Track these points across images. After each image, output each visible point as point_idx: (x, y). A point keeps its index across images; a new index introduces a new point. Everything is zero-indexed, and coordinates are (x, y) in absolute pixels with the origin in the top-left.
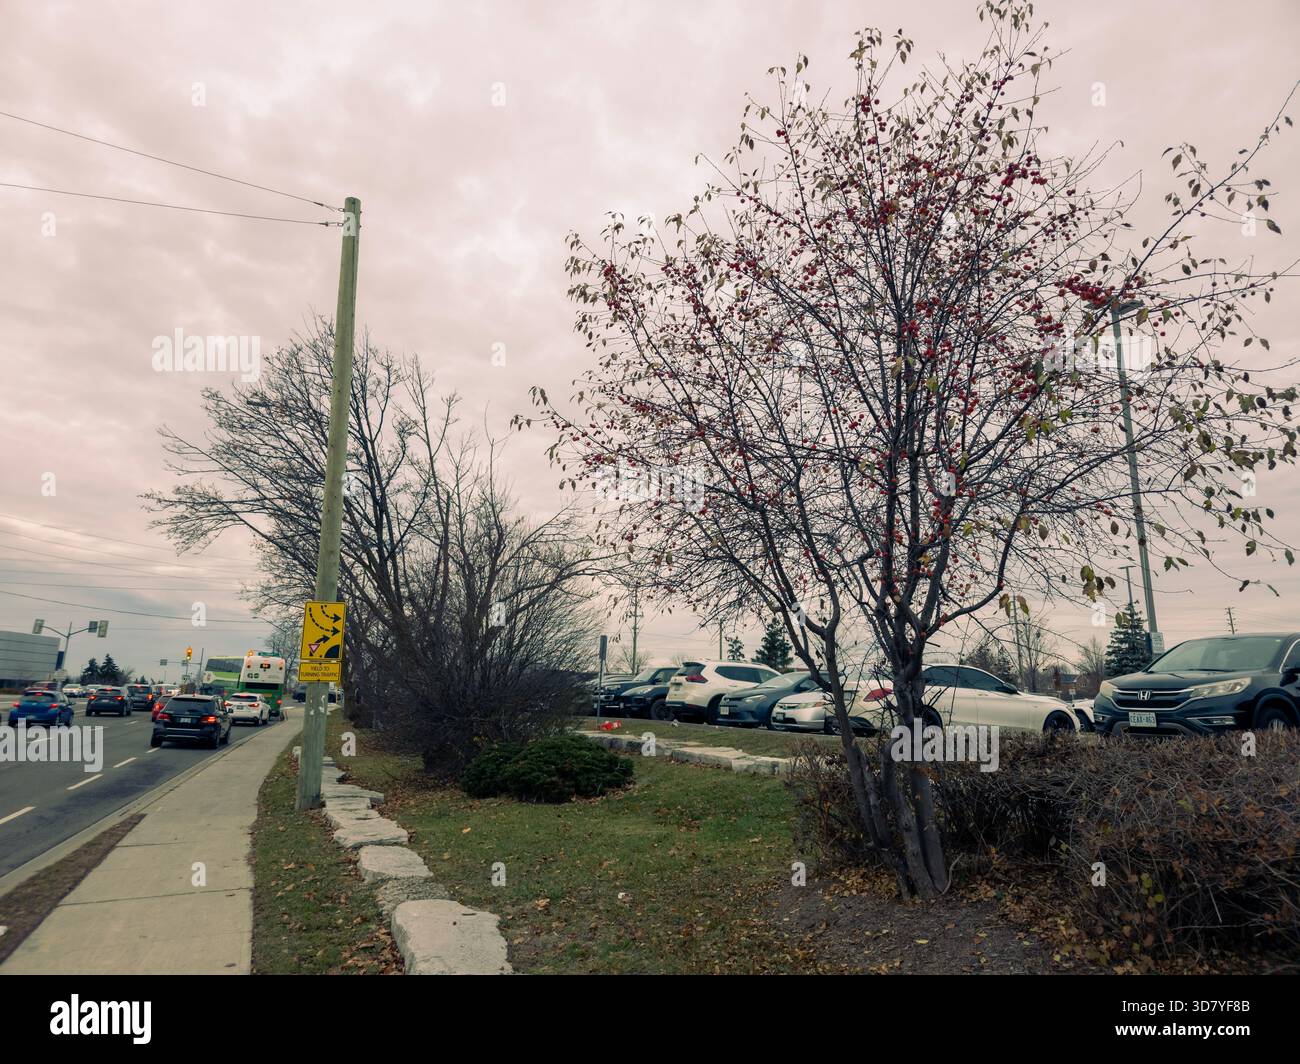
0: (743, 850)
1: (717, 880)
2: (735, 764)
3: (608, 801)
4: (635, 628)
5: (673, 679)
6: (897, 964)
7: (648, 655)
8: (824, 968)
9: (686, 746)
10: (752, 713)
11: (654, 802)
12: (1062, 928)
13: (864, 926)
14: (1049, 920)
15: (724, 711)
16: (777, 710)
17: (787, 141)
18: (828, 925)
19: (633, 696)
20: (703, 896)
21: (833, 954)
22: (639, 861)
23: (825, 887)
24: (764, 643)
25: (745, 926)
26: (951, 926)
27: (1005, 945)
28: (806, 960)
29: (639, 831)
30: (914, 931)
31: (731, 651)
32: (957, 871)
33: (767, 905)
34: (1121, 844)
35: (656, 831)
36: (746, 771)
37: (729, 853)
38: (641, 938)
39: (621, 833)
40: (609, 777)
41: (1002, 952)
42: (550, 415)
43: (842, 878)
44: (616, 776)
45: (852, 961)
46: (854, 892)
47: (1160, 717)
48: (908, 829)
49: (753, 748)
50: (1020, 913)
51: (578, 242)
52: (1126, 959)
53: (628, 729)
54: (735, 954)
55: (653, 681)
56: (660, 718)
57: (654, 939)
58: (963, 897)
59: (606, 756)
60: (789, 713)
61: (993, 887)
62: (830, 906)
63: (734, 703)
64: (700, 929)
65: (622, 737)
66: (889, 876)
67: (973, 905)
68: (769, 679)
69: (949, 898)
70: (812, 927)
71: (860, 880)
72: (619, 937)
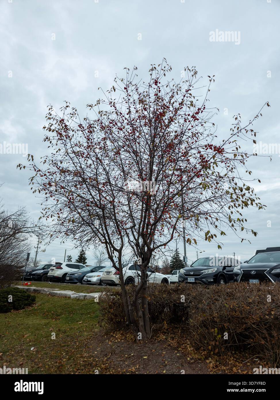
0: (77, 327)
1: (69, 339)
2: (72, 296)
3: (25, 311)
4: (37, 252)
5: (51, 268)
6: (137, 367)
7: (40, 261)
8: (112, 372)
9: (55, 290)
10: (77, 279)
11: (43, 311)
12: (189, 348)
13: (125, 353)
14: (183, 345)
15: (68, 278)
16: (85, 278)
17: (127, 91)
18: (112, 354)
19: (36, 273)
20: (65, 346)
21: (115, 365)
22: (38, 334)
23: (109, 339)
24: (78, 257)
25: (82, 357)
26: (154, 350)
27: (172, 356)
28: (106, 369)
29: (37, 322)
30: (142, 353)
31: (68, 260)
32: (154, 331)
33: (88, 348)
34: (208, 319)
35: (44, 321)
36: (76, 298)
37: (72, 328)
38: (41, 367)
39: (30, 323)
40: (26, 302)
41: (171, 359)
42: (33, 166)
43: (114, 335)
44: (29, 302)
45: (122, 367)
46: (119, 340)
47: (196, 279)
48: (141, 317)
49: (77, 290)
50: (174, 343)
51: (52, 108)
52: (209, 357)
53: (33, 285)
54: (79, 369)
55: (43, 269)
56: (44, 281)
57: (47, 366)
58: (156, 339)
59: (26, 294)
60: (89, 279)
61: (164, 335)
62: (111, 346)
63: (71, 276)
64: (65, 360)
65: (32, 288)
66: (130, 333)
67: (159, 342)
68: (82, 268)
69: (151, 340)
70: (106, 355)
71: (121, 336)
72: (32, 367)
